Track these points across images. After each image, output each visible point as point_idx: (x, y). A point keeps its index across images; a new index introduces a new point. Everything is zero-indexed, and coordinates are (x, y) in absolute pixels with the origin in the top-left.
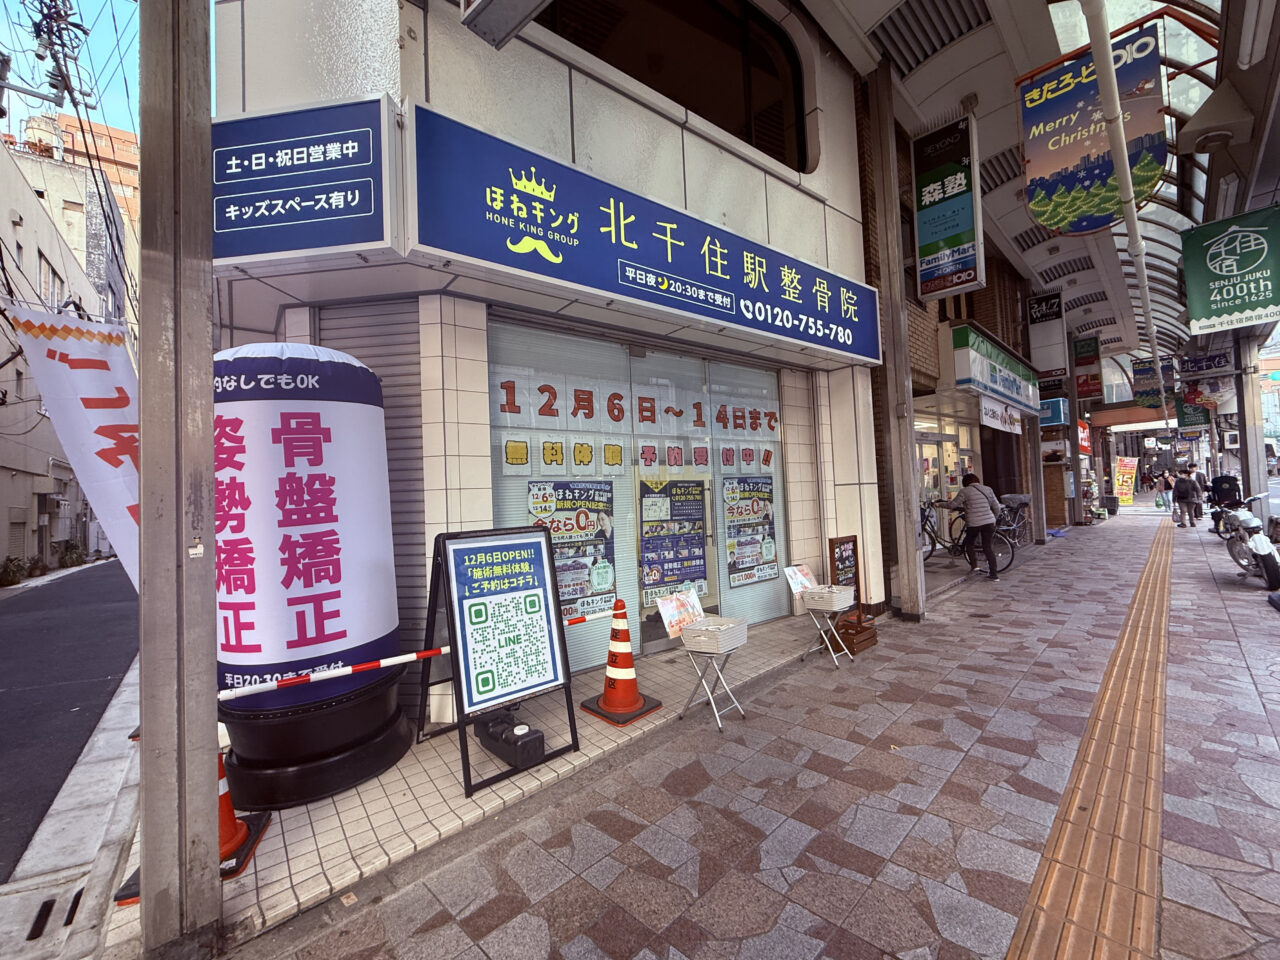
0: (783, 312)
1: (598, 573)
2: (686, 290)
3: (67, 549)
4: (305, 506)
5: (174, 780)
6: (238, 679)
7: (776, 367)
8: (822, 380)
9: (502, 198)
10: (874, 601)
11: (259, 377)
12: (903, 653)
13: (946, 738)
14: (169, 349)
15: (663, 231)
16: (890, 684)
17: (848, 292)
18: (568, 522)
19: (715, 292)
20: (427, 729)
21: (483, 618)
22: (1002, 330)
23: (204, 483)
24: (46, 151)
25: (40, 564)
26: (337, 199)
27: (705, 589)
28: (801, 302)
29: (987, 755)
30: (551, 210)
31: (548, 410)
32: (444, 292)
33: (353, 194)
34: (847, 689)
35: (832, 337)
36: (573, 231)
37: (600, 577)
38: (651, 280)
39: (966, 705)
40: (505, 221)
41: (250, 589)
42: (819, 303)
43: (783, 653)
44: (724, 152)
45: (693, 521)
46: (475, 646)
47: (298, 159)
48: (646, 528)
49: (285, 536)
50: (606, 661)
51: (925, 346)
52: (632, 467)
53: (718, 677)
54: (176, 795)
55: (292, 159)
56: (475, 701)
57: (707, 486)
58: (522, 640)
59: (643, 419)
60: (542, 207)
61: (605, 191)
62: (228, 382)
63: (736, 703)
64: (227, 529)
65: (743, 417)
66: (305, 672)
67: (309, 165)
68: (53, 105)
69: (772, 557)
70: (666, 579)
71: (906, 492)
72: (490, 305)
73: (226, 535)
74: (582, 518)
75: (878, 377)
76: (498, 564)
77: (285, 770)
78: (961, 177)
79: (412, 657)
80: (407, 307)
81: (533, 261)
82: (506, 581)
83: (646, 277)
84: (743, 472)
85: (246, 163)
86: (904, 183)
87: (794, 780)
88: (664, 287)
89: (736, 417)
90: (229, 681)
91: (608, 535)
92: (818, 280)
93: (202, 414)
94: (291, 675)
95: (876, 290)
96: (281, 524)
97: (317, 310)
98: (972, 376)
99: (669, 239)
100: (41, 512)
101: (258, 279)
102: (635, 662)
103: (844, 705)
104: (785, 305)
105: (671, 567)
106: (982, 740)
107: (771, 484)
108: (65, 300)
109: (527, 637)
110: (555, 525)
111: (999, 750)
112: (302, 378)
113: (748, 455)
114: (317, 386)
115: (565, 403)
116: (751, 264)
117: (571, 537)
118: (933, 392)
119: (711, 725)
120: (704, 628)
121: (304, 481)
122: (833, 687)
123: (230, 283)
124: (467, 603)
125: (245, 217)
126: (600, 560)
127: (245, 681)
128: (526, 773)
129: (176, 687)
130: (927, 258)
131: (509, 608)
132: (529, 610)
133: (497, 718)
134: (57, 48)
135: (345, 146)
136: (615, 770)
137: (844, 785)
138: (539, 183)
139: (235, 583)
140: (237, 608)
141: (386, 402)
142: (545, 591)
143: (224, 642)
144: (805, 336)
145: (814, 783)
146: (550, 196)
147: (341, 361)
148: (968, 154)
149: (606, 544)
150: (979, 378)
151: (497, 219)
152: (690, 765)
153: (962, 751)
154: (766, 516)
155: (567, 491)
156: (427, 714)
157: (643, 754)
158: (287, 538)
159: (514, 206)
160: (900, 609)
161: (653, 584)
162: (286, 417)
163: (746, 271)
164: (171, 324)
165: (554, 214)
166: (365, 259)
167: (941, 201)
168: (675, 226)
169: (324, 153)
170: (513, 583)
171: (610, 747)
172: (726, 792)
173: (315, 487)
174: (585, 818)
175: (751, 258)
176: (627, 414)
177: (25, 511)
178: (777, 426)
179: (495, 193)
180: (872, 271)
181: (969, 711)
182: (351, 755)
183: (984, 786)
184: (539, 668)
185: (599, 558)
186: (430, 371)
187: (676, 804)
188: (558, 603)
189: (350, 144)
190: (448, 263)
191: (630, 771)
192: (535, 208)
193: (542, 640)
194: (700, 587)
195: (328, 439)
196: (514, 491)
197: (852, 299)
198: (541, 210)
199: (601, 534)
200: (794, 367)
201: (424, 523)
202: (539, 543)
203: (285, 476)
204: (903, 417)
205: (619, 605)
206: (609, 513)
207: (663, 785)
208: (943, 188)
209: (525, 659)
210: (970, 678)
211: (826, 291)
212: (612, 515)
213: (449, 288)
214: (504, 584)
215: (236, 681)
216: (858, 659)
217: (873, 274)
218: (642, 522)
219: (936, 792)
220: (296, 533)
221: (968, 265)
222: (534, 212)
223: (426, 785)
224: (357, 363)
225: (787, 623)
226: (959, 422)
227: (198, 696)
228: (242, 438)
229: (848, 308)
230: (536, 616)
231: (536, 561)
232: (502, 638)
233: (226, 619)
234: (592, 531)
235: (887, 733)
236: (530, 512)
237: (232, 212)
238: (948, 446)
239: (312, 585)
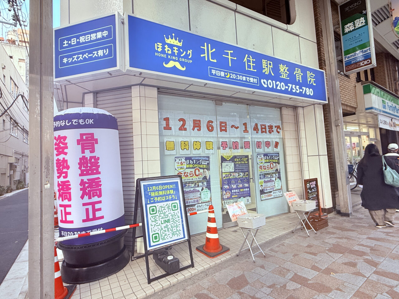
0: (280, 84)
1: (204, 194)
2: (237, 77)
3: (19, 183)
4: (89, 168)
5: (39, 271)
6: (66, 233)
7: (280, 107)
8: (300, 111)
9: (161, 47)
10: (327, 207)
11: (73, 120)
12: (341, 231)
13: (358, 271)
14: (38, 113)
15: (227, 54)
16: (333, 245)
17: (311, 73)
18: (191, 173)
19: (250, 77)
20: (135, 255)
21: (155, 212)
22: (389, 85)
23: (50, 161)
24: (14, 42)
25: (10, 188)
26: (101, 53)
27: (250, 201)
28: (289, 78)
29: (378, 280)
30: (181, 50)
31: (182, 128)
32: (141, 84)
33: (106, 50)
34: (313, 246)
35: (303, 93)
36: (190, 57)
37: (205, 196)
38: (223, 74)
39: (369, 256)
40: (162, 55)
41: (70, 200)
42: (297, 79)
43: (284, 229)
44: (252, 19)
45: (244, 172)
46: (152, 223)
47: (87, 39)
48: (224, 175)
49: (81, 179)
50: (206, 231)
51: (350, 94)
52: (218, 150)
53: (253, 239)
54: (40, 276)
55: (85, 39)
56: (152, 245)
57: (250, 157)
58: (171, 221)
59: (221, 130)
60: (177, 49)
61: (202, 40)
62: (62, 123)
63: (261, 250)
64: (62, 177)
65: (265, 128)
66: (88, 231)
67: (91, 41)
68: (13, 26)
69: (280, 187)
70: (233, 197)
71: (341, 158)
72: (158, 88)
73: (62, 179)
74: (197, 171)
75: (326, 109)
76: (161, 190)
77: (82, 269)
78: (362, 19)
79: (128, 227)
80: (128, 91)
81: (174, 70)
82: (164, 197)
83: (220, 73)
84: (266, 151)
85: (70, 42)
86: (336, 24)
87: (285, 286)
88: (228, 77)
89: (262, 128)
90: (63, 234)
91: (208, 178)
92: (296, 69)
93: (49, 136)
94: (84, 232)
95: (324, 71)
96: (80, 175)
97: (96, 94)
98: (374, 106)
99: (230, 57)
100: (10, 170)
101: (74, 84)
102: (218, 231)
103: (310, 253)
104: (281, 80)
105: (235, 191)
106: (376, 273)
107: (279, 156)
108: (18, 94)
109: (172, 220)
110: (186, 174)
111: (384, 278)
112: (87, 120)
113: (268, 144)
114: (93, 123)
115: (189, 125)
116: (266, 64)
117: (192, 179)
118: (354, 114)
119: (250, 259)
120: (247, 218)
121: (88, 159)
122: (306, 245)
123: (65, 86)
124: (148, 206)
125: (69, 62)
126: (204, 189)
127: (68, 234)
128: (172, 275)
129: (40, 236)
130: (348, 56)
131: (165, 208)
132: (173, 209)
133: (161, 253)
134: (15, 6)
135: (103, 33)
136: (209, 276)
137: (308, 289)
138: (176, 40)
139: (64, 197)
140: (65, 206)
141: (119, 128)
142: (180, 201)
143: (61, 219)
144: (291, 93)
145: (294, 288)
146: (180, 44)
147: (102, 113)
148: (365, 9)
149: (207, 182)
150: (377, 107)
151: (159, 55)
152: (240, 276)
153: (365, 277)
154: (277, 170)
155: (191, 161)
156: (135, 249)
157: (220, 270)
158: (82, 180)
159: (166, 50)
160: (340, 211)
161: (227, 199)
162: (82, 135)
163: (263, 67)
164: (39, 104)
165: (182, 51)
166: (111, 74)
167: (353, 30)
168: (232, 52)
169: (96, 36)
170: (167, 198)
171: (207, 266)
172: (255, 289)
173: (92, 161)
174: (195, 296)
175: (266, 62)
176: (215, 129)
177: (5, 169)
178: (281, 131)
179: (159, 45)
180: (322, 63)
181: (370, 258)
182: (105, 264)
183: (375, 294)
184: (177, 232)
185: (204, 187)
186: (136, 115)
187: (232, 293)
188: (185, 207)
189: (105, 32)
190: (141, 73)
191: (214, 277)
192: (174, 50)
193: (179, 221)
194: (248, 200)
195: (97, 143)
196: (170, 161)
197: (312, 76)
198: (177, 50)
199: (205, 178)
200: (287, 106)
201: (134, 174)
202: (178, 182)
203: (81, 157)
204: (338, 126)
205: (211, 207)
206: (208, 169)
207: (228, 284)
208: (354, 25)
209: (172, 229)
210: (373, 243)
211: (300, 73)
212: (209, 170)
213: (142, 83)
214: (163, 198)
215: (65, 234)
216: (319, 233)
217: (323, 64)
218: (222, 173)
219: (351, 296)
220: (85, 178)
221: (368, 57)
222: (174, 51)
223: (134, 278)
224: (108, 114)
225: (286, 216)
226: (369, 127)
227: (47, 240)
228: (67, 143)
229: (311, 80)
230: (176, 212)
231: (176, 189)
232: (162, 220)
233: (61, 211)
234: (201, 177)
235: (330, 267)
236: (176, 169)
237: (65, 60)
238: (364, 137)
239: (91, 198)
